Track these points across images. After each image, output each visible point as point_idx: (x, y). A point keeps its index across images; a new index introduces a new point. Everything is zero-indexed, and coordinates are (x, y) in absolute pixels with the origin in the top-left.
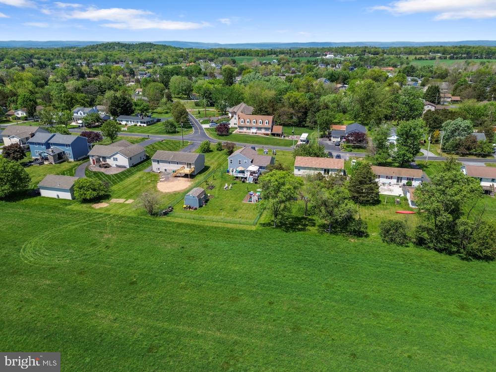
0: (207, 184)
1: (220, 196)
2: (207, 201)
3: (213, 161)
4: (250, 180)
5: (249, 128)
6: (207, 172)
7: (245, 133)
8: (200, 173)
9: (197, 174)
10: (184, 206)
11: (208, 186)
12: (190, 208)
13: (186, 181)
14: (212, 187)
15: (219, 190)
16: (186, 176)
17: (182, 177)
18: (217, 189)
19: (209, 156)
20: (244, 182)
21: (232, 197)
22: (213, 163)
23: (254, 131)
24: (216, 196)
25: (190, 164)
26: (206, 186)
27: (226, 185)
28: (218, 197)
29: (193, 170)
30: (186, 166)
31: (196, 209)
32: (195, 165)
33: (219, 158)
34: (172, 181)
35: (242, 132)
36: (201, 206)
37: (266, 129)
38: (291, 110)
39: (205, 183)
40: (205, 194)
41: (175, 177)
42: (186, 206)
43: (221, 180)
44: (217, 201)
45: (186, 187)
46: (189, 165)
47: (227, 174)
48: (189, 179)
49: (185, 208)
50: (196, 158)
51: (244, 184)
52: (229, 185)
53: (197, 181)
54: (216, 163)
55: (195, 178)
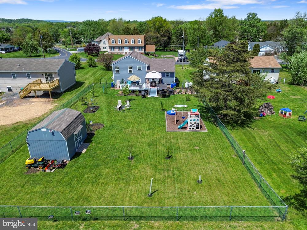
0: (83, 104)
1: (115, 123)
2: (88, 138)
3: (87, 76)
4: (154, 92)
5: (121, 48)
6: (81, 89)
7: (118, 53)
8: (70, 89)
9: (65, 92)
10: (28, 161)
11: (86, 107)
12: (45, 164)
13: (43, 102)
14: (94, 109)
15: (108, 112)
16: (46, 95)
17: (38, 97)
18: (105, 111)
19: (81, 72)
20: (144, 96)
21: (140, 123)
22: (88, 79)
23: (127, 50)
24: (107, 123)
25: (51, 76)
26: (82, 108)
27: (120, 103)
28: (112, 126)
29: (56, 84)
30: (44, 80)
31: (63, 165)
32: (60, 77)
33: (94, 73)
34: (19, 105)
35: (114, 53)
36: (75, 155)
37: (139, 48)
38: (157, 34)
39: (80, 103)
40: (83, 123)
41: (25, 97)
42: (32, 161)
43: (105, 97)
44: (113, 136)
45: (43, 113)
46: (49, 76)
47: (112, 89)
48: (51, 99)
49: (30, 166)
50: (61, 65)
51: (145, 100)
52: (124, 102)
53: (65, 101)
54: (92, 79)
55: (61, 98)
